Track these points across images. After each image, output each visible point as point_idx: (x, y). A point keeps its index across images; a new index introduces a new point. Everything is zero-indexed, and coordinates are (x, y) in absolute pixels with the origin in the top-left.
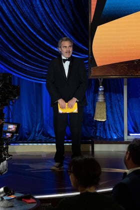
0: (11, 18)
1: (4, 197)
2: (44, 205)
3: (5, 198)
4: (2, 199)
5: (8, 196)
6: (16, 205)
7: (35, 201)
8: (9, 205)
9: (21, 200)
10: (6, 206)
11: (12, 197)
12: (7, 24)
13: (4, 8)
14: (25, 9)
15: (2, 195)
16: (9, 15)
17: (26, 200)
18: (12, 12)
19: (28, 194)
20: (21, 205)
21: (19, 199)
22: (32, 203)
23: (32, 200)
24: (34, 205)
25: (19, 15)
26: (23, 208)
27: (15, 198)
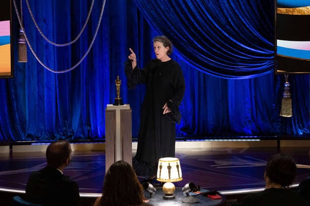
0: (197, 14)
1: (189, 193)
2: (229, 201)
3: (191, 194)
4: (188, 195)
5: (194, 192)
6: (202, 201)
7: (220, 197)
8: (194, 202)
9: (207, 196)
10: (191, 202)
11: (198, 193)
12: (192, 20)
13: (189, 4)
14: (211, 5)
15: (187, 191)
16: (194, 11)
17: (211, 196)
18: (198, 7)
19: (214, 190)
20: (207, 202)
21: (205, 195)
22: (218, 199)
23: (217, 196)
24: (220, 201)
25: (205, 10)
26: (208, 204)
27: (201, 194)
